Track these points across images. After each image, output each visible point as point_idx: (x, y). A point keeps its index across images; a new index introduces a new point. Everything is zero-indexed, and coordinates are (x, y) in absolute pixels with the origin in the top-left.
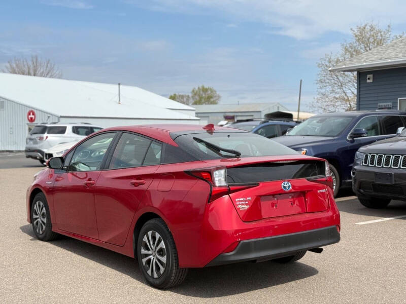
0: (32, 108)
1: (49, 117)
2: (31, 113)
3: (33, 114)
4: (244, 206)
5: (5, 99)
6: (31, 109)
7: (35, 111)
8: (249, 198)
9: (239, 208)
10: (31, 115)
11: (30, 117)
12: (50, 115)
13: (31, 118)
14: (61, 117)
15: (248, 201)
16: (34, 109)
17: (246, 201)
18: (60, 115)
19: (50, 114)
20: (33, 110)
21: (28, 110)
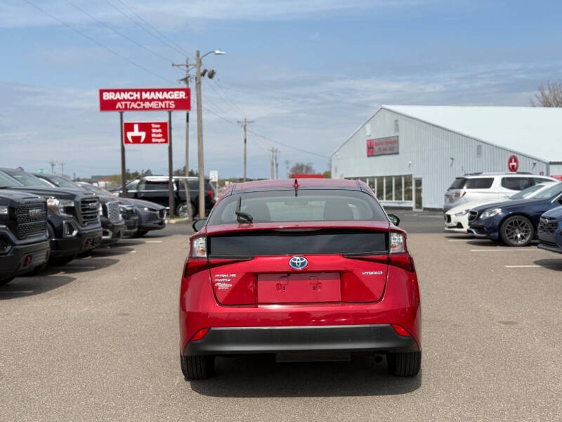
0: (514, 152)
1: (535, 164)
2: (513, 160)
3: (516, 161)
4: (224, 285)
5: (482, 142)
6: (513, 154)
7: (518, 157)
8: (234, 275)
9: (218, 287)
10: (513, 161)
11: (511, 164)
12: (536, 162)
13: (513, 166)
14: (551, 163)
15: (232, 278)
16: (517, 153)
17: (227, 278)
18: (548, 160)
19: (536, 160)
20: (515, 155)
21: (510, 155)
